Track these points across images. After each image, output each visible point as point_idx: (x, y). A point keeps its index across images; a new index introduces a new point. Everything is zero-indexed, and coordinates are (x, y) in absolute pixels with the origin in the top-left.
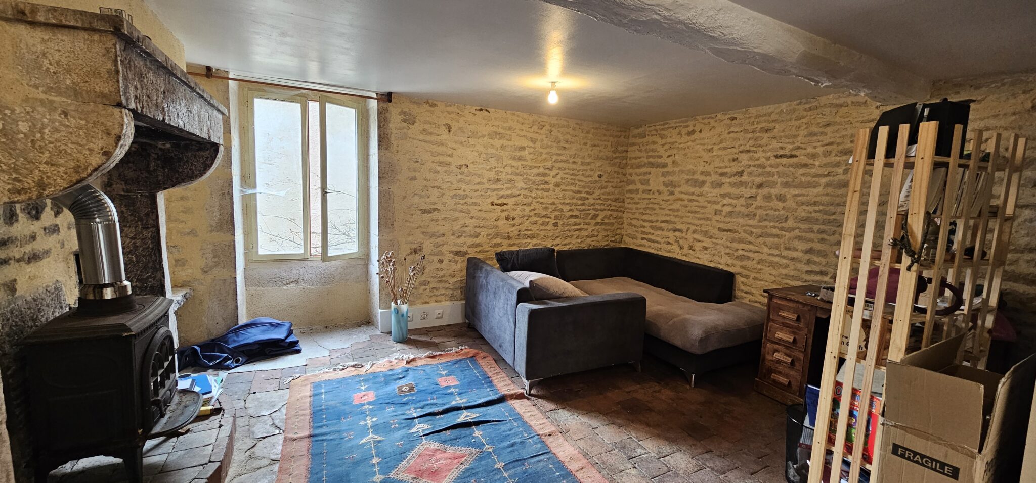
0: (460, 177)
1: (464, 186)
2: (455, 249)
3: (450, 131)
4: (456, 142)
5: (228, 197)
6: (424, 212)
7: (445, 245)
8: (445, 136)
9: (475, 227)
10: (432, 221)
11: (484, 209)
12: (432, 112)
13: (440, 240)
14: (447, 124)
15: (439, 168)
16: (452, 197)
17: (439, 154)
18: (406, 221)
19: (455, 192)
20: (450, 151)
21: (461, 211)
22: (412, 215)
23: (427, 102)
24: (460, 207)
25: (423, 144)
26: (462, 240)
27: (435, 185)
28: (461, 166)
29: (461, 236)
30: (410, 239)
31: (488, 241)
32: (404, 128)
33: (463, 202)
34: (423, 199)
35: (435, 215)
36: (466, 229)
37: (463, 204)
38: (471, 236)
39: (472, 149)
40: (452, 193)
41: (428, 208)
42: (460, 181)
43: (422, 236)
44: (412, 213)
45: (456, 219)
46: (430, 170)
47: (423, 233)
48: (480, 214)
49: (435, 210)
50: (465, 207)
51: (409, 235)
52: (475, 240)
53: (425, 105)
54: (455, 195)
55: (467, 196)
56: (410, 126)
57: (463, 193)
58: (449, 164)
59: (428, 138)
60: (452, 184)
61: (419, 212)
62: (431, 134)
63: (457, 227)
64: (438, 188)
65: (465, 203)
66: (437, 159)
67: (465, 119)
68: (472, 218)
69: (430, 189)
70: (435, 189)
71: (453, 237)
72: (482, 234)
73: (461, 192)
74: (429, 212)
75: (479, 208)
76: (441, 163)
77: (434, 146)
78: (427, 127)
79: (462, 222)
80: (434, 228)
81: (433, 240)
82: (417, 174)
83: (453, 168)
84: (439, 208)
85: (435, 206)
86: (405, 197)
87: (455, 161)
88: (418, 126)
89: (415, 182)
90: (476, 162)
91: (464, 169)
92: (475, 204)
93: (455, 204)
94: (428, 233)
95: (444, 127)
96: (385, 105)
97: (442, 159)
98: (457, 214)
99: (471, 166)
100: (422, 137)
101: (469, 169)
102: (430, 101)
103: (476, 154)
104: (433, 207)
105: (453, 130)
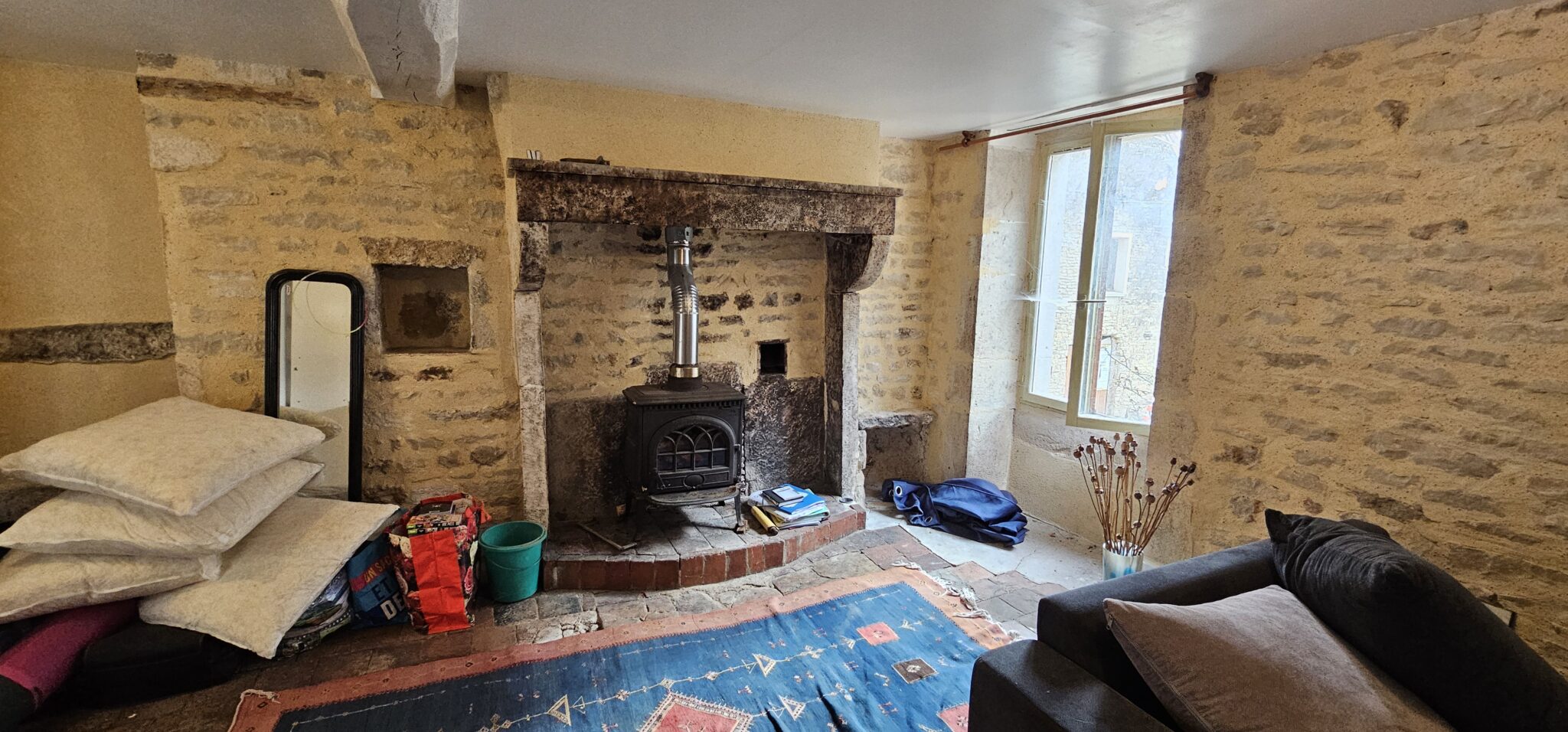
0: (1422, 264)
1: (1437, 294)
2: (1371, 487)
3: (1398, 121)
4: (1422, 152)
5: (973, 303)
6: (1275, 360)
7: (1335, 467)
8: (1379, 137)
9: (1472, 438)
10: (1298, 388)
11: (1528, 378)
12: (1340, 82)
13: (1319, 447)
14: (1390, 104)
15: (1339, 242)
16: (1379, 328)
17: (1347, 199)
18: (1221, 377)
19: (1389, 313)
20: (1394, 185)
21: (1409, 375)
22: (1241, 364)
23: (1327, 58)
24: (1408, 361)
25: (1297, 179)
26: (1405, 466)
27: (1322, 289)
28: (1430, 230)
29: (1402, 454)
30: (1229, 422)
31: (1536, 503)
32: (1243, 149)
33: (1425, 345)
34: (1279, 327)
35: (1308, 374)
36: (1426, 436)
37: (1421, 354)
38: (1443, 463)
39: (1496, 165)
40: (1377, 317)
41: (1289, 351)
42: (1422, 276)
43: (1262, 423)
44: (1239, 358)
45: (1387, 398)
46: (1308, 250)
47: (1268, 416)
48: (1500, 396)
49: (1309, 359)
50: (1432, 365)
51: (1226, 412)
52: (1463, 481)
53: (1316, 70)
54: (1395, 322)
55: (1445, 327)
56: (1261, 139)
57: (1428, 317)
58: (1383, 226)
59: (1315, 159)
60: (1382, 287)
61: (1261, 361)
62: (1325, 146)
63: (1386, 420)
64: (1329, 297)
65: (1434, 350)
66: (1337, 214)
68: (1460, 403)
69: (1302, 301)
70: (1321, 301)
71: (1368, 450)
72: (1509, 469)
73: (1423, 315)
74: (1293, 362)
75: (1505, 375)
76: (1347, 227)
77: (1333, 180)
78: (1312, 129)
79: (1413, 412)
80: (1299, 409)
81: (1293, 439)
82: (1267, 262)
83: (1400, 237)
84: (1325, 355)
85: (1313, 350)
86: (1224, 319)
87: (1413, 213)
88: (1291, 131)
89: (1259, 282)
90: (1516, 208)
91: (1451, 240)
92: (1486, 359)
93: (1385, 350)
94: (1281, 418)
95: (1377, 117)
97: (1354, 212)
98: (1393, 383)
99: (1485, 231)
100: (1296, 160)
101: (1471, 236)
102: (1335, 54)
103: (1517, 176)
104: (1303, 350)
105: (1412, 116)
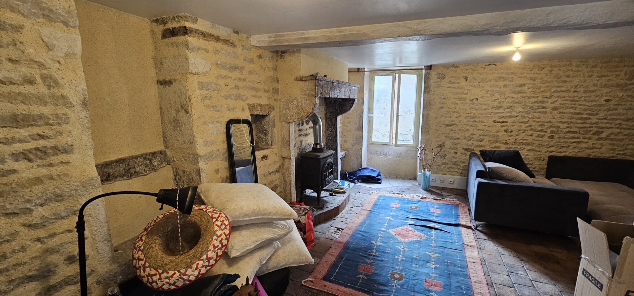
0: (472, 106)
1: (474, 111)
2: (465, 147)
3: (466, 80)
4: (470, 86)
5: (361, 117)
6: (447, 125)
7: (459, 144)
8: (463, 83)
9: (480, 135)
10: (452, 130)
11: (487, 124)
12: (456, 71)
13: (456, 141)
14: (465, 76)
15: (458, 102)
16: (465, 118)
17: (459, 93)
18: (436, 130)
19: (467, 115)
20: (466, 91)
21: (471, 126)
22: (440, 127)
23: (453, 66)
24: (470, 123)
25: (449, 89)
26: (471, 142)
27: (455, 111)
28: (473, 100)
29: (470, 140)
30: (438, 139)
31: (490, 144)
32: (438, 82)
33: (473, 120)
34: (448, 119)
35: (453, 127)
36: (474, 136)
37: (473, 122)
38: (477, 140)
39: (481, 89)
40: (465, 116)
41: (450, 123)
42: (472, 108)
43: (445, 138)
44: (440, 126)
45: (468, 130)
46: (452, 103)
47: (446, 137)
48: (484, 128)
49: (454, 124)
50: (474, 124)
51: (437, 137)
52: (480, 143)
53: (452, 68)
54: (468, 116)
55: (476, 117)
56: (442, 80)
57: (473, 115)
58: (465, 99)
59: (452, 85)
60: (466, 110)
61: (445, 125)
62: (454, 83)
63: (467, 134)
64: (457, 112)
65: (474, 121)
66: (457, 96)
67: (477, 72)
68: (479, 130)
69: (451, 113)
70: (455, 113)
71: (465, 140)
72: (486, 140)
73: (472, 115)
74: (450, 125)
75: (484, 124)
76: (459, 99)
77: (456, 90)
78: (451, 79)
79: (472, 132)
80: (452, 134)
81: (452, 141)
82: (444, 105)
83: (468, 101)
84: (456, 124)
85: (454, 123)
86: (436, 118)
87: (469, 97)
88: (447, 79)
89: (443, 109)
90: (484, 97)
91: (475, 101)
92: (482, 122)
93: (467, 122)
94: (449, 137)
95: (463, 79)
96: (428, 71)
97: (460, 96)
98: (468, 127)
99: (480, 99)
100: (448, 85)
101: (478, 101)
102: (455, 65)
103: (484, 91)
104: (452, 123)
105: (468, 79)
